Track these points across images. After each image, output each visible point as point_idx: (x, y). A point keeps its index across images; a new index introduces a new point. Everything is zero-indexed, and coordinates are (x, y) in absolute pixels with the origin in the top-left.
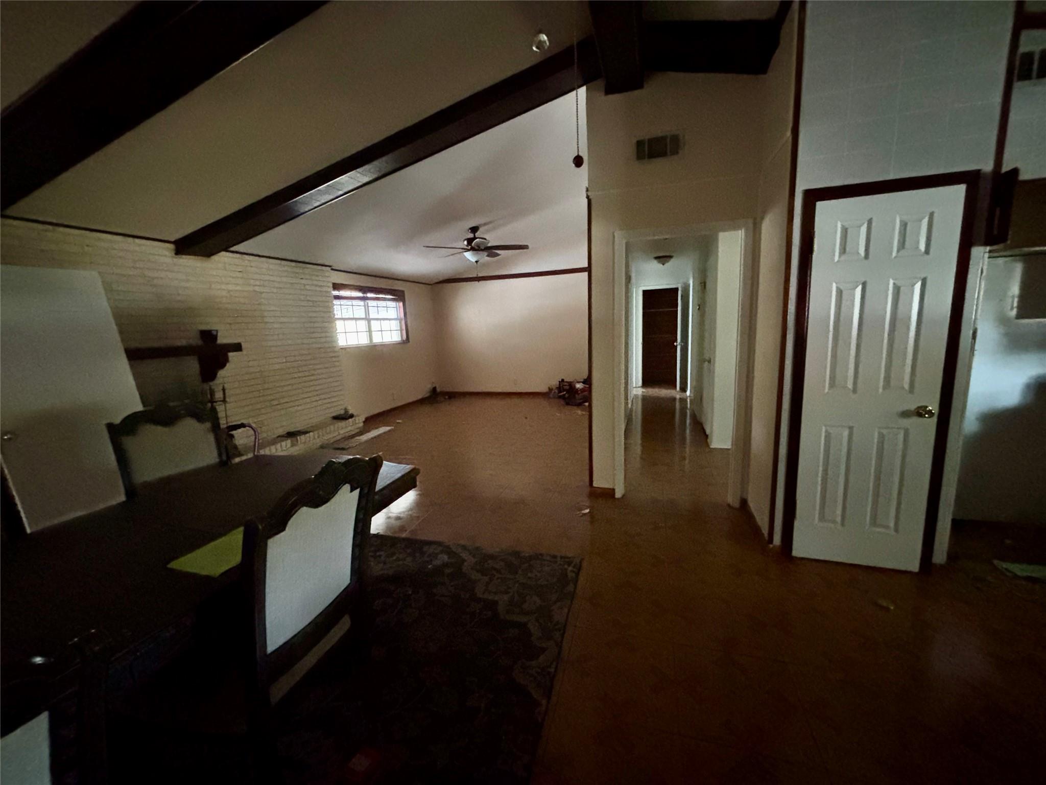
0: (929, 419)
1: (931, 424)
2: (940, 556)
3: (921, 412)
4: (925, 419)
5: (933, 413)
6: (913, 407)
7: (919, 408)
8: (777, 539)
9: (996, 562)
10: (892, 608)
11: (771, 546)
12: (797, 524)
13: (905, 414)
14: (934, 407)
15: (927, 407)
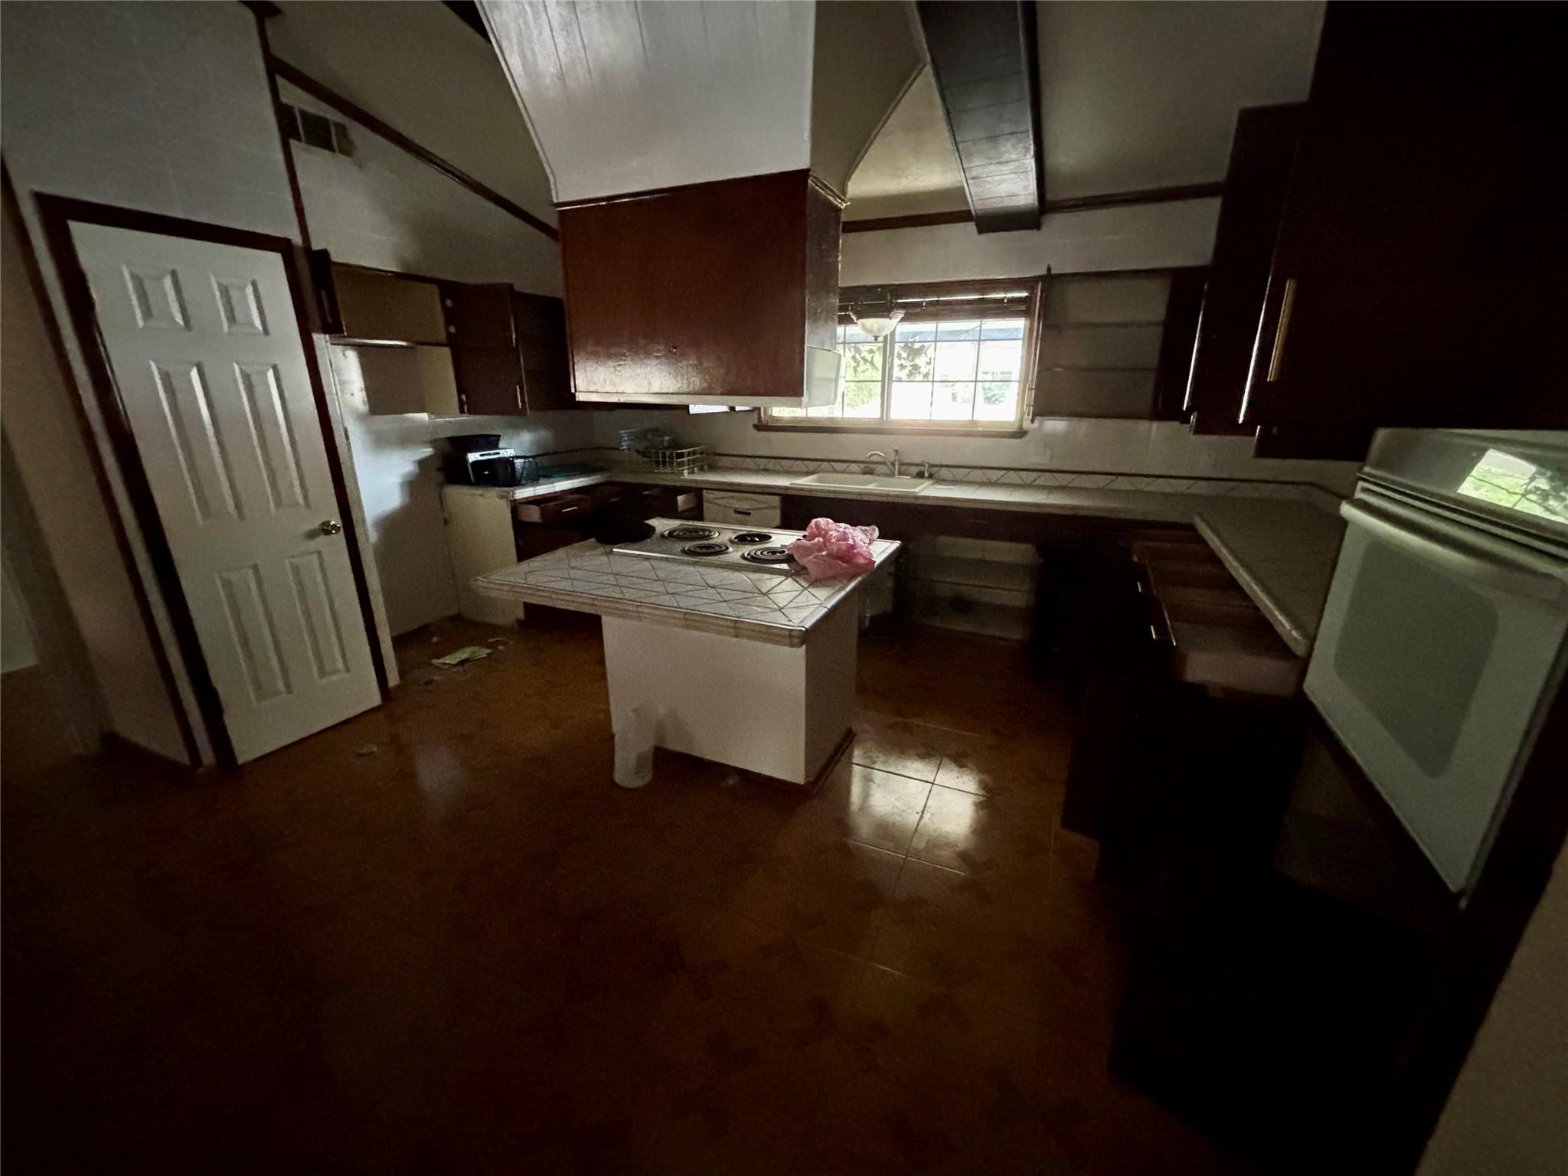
0: (337, 535)
1: (340, 539)
2: (393, 679)
3: (326, 529)
4: (334, 535)
5: (339, 527)
6: (316, 524)
7: (324, 524)
8: (208, 756)
9: (435, 661)
10: (376, 750)
11: (200, 770)
12: (229, 721)
13: (311, 535)
14: (336, 520)
15: (329, 522)
